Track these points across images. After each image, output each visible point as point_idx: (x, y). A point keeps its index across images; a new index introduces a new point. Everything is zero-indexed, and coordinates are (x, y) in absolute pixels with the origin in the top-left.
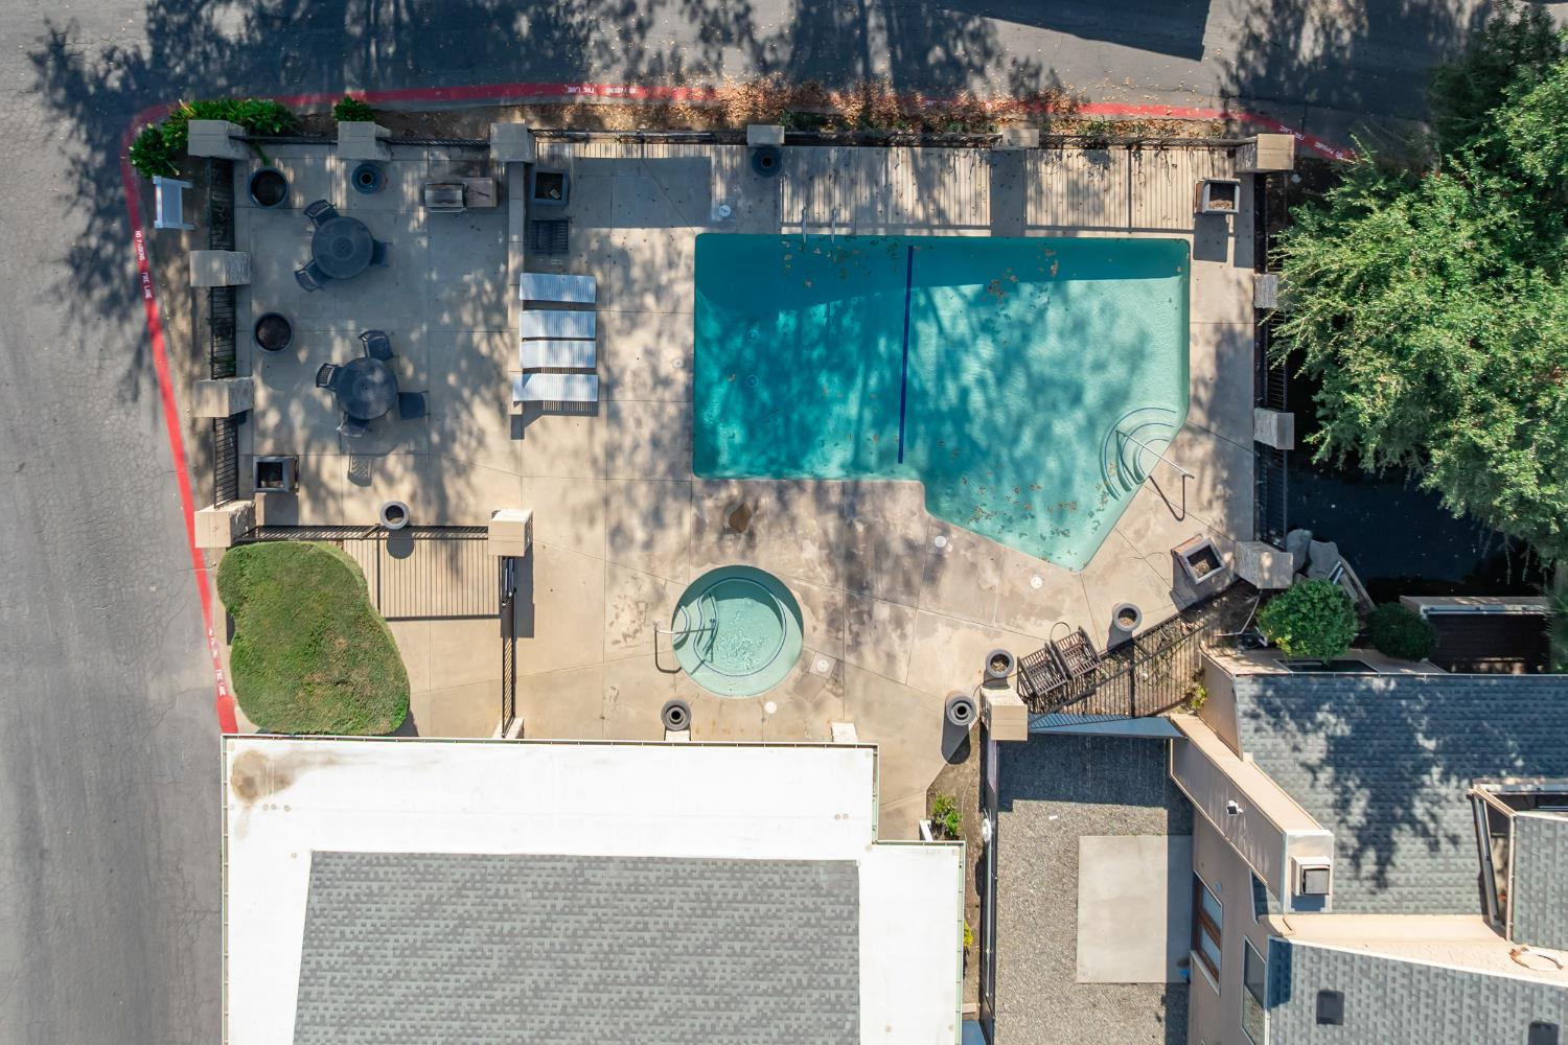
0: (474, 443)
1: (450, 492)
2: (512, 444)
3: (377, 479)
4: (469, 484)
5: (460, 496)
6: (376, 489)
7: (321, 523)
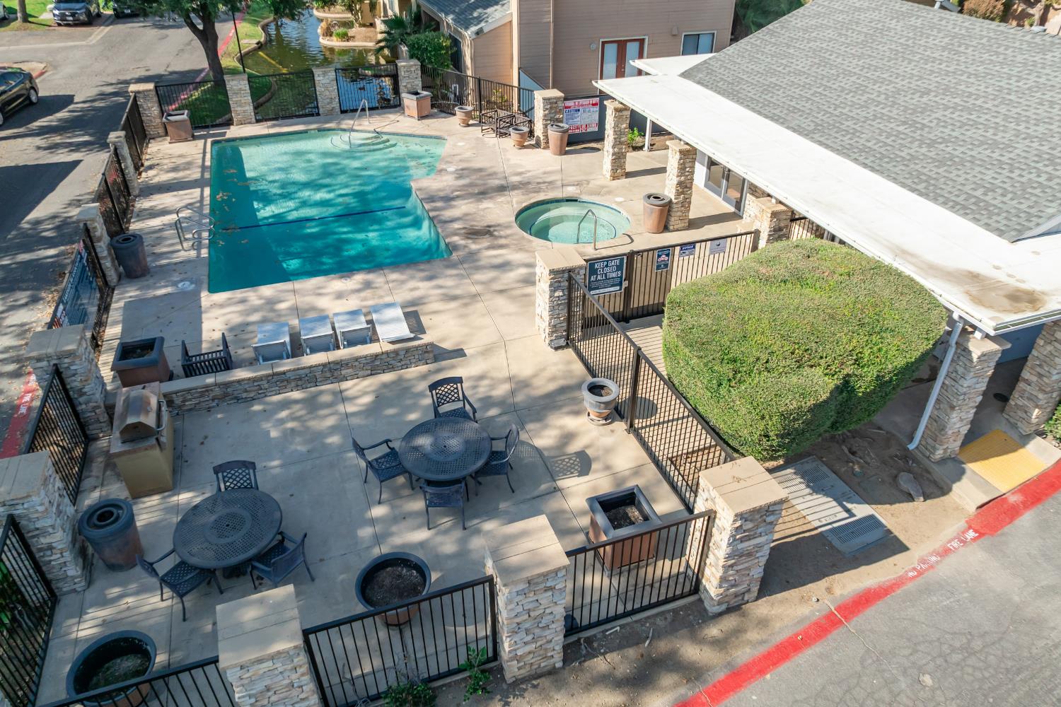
0: (485, 382)
1: (552, 387)
2: (472, 356)
3: (574, 447)
4: (535, 376)
5: (553, 379)
6: (588, 447)
7: (666, 487)
